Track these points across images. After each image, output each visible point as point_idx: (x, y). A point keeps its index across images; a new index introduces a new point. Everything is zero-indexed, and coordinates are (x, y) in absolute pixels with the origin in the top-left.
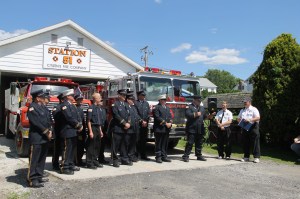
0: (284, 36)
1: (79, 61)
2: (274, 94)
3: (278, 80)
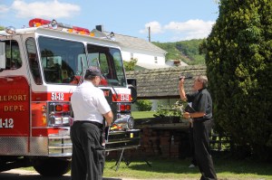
3: (255, 47)
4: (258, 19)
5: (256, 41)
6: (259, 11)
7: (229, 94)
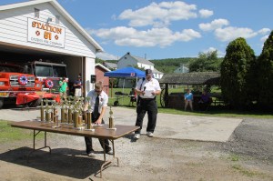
1: (57, 37)
4: (245, 56)
5: (244, 64)
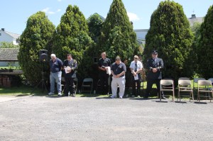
0: (40, 13)
2: (36, 52)
3: (38, 42)
4: (39, 31)
5: (39, 40)
6: (41, 28)
7: (27, 61)
